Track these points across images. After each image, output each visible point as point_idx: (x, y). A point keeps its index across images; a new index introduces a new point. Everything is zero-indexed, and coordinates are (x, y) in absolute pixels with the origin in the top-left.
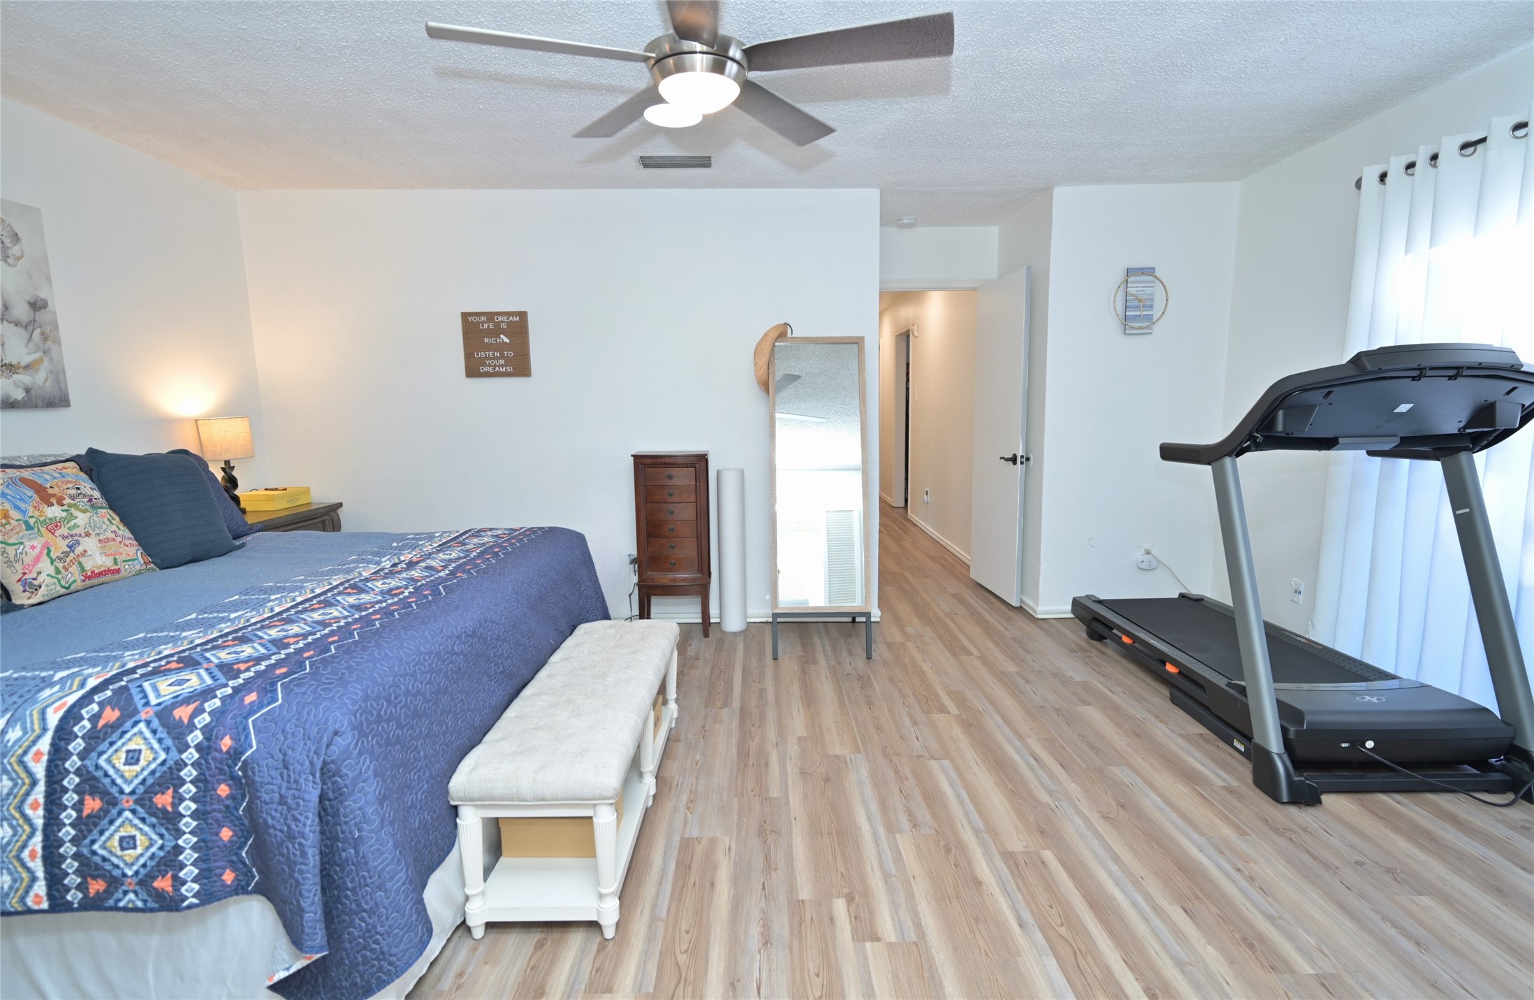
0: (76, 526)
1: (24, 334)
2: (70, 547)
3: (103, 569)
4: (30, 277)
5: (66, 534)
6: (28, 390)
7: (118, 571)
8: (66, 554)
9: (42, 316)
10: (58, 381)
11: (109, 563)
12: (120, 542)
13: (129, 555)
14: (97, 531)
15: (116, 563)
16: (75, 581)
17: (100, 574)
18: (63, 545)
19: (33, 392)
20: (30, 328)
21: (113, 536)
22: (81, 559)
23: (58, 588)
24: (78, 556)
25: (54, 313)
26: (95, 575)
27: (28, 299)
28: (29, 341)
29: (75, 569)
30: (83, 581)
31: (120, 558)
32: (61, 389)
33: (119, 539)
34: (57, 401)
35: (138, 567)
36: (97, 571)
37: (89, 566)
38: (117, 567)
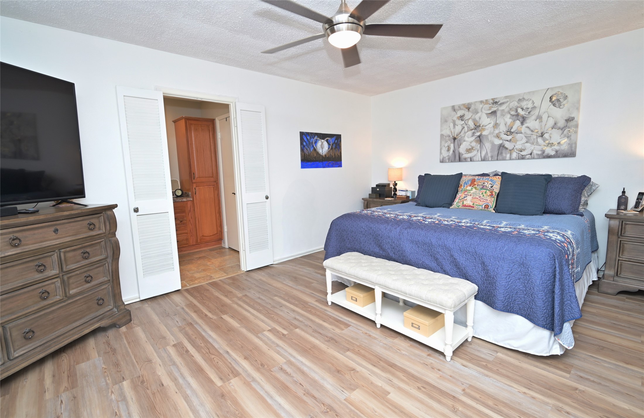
0: (470, 192)
1: (560, 131)
2: (464, 197)
3: (469, 205)
4: (569, 110)
5: (466, 194)
6: (557, 152)
7: (473, 207)
8: (462, 198)
9: (571, 124)
10: (571, 147)
11: (471, 204)
12: (479, 200)
13: (479, 204)
14: (474, 195)
15: (473, 204)
16: (460, 206)
17: (467, 206)
18: (464, 196)
19: (559, 152)
20: (563, 129)
21: (478, 197)
22: (464, 201)
23: (456, 206)
24: (464, 200)
25: (577, 121)
26: (465, 206)
27: (565, 118)
28: (562, 134)
29: (461, 203)
30: (462, 206)
31: (475, 204)
32: (572, 150)
33: (480, 199)
34: (569, 154)
35: (481, 208)
36: (466, 205)
37: (465, 203)
38: (473, 206)
